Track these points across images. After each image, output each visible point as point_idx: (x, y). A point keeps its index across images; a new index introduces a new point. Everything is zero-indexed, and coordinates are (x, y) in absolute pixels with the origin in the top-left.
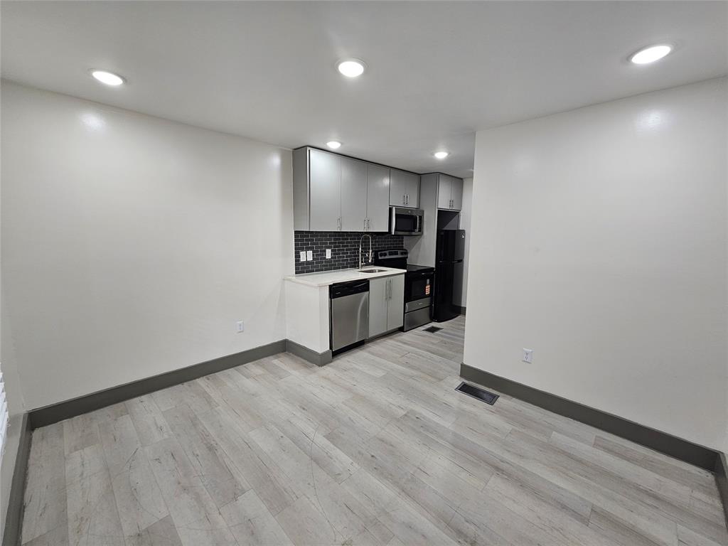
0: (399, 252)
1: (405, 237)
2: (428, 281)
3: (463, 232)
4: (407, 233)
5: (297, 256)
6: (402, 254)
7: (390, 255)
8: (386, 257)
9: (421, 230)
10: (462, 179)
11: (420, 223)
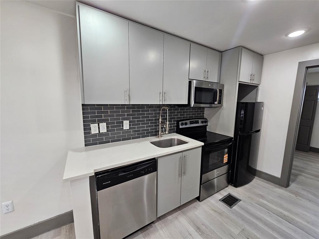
0: (200, 121)
1: (205, 109)
2: (226, 150)
3: (261, 104)
4: (208, 105)
5: (87, 129)
6: (202, 122)
7: (191, 124)
8: (187, 126)
9: (220, 102)
10: (262, 55)
11: (220, 96)
